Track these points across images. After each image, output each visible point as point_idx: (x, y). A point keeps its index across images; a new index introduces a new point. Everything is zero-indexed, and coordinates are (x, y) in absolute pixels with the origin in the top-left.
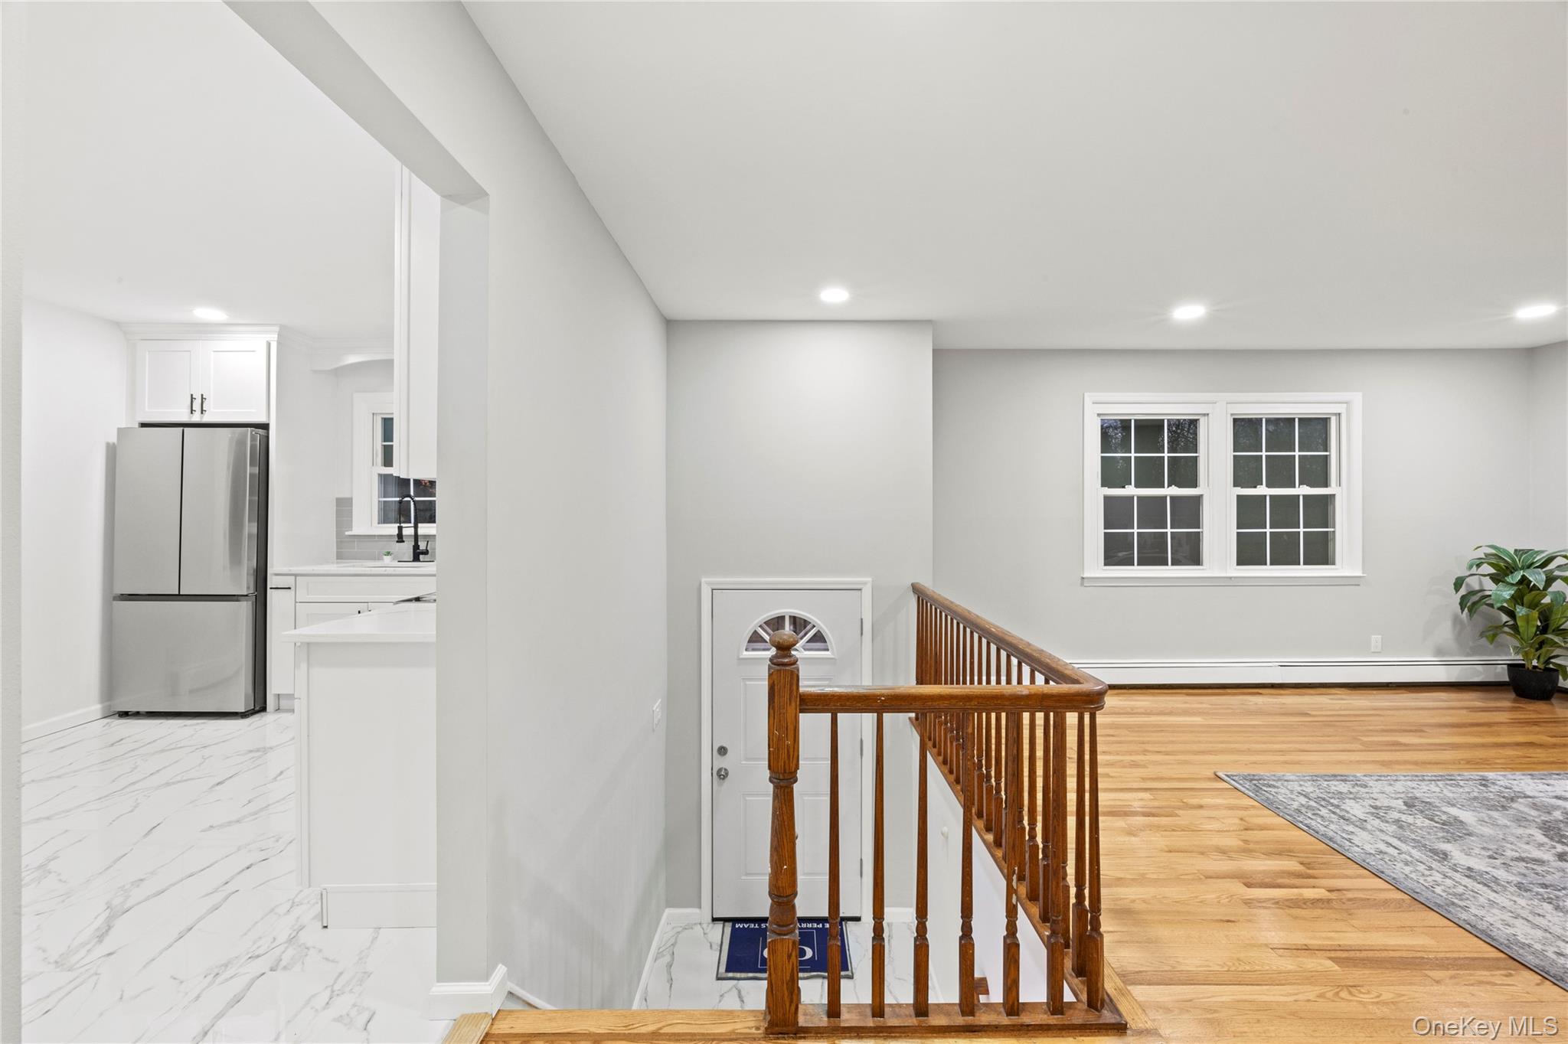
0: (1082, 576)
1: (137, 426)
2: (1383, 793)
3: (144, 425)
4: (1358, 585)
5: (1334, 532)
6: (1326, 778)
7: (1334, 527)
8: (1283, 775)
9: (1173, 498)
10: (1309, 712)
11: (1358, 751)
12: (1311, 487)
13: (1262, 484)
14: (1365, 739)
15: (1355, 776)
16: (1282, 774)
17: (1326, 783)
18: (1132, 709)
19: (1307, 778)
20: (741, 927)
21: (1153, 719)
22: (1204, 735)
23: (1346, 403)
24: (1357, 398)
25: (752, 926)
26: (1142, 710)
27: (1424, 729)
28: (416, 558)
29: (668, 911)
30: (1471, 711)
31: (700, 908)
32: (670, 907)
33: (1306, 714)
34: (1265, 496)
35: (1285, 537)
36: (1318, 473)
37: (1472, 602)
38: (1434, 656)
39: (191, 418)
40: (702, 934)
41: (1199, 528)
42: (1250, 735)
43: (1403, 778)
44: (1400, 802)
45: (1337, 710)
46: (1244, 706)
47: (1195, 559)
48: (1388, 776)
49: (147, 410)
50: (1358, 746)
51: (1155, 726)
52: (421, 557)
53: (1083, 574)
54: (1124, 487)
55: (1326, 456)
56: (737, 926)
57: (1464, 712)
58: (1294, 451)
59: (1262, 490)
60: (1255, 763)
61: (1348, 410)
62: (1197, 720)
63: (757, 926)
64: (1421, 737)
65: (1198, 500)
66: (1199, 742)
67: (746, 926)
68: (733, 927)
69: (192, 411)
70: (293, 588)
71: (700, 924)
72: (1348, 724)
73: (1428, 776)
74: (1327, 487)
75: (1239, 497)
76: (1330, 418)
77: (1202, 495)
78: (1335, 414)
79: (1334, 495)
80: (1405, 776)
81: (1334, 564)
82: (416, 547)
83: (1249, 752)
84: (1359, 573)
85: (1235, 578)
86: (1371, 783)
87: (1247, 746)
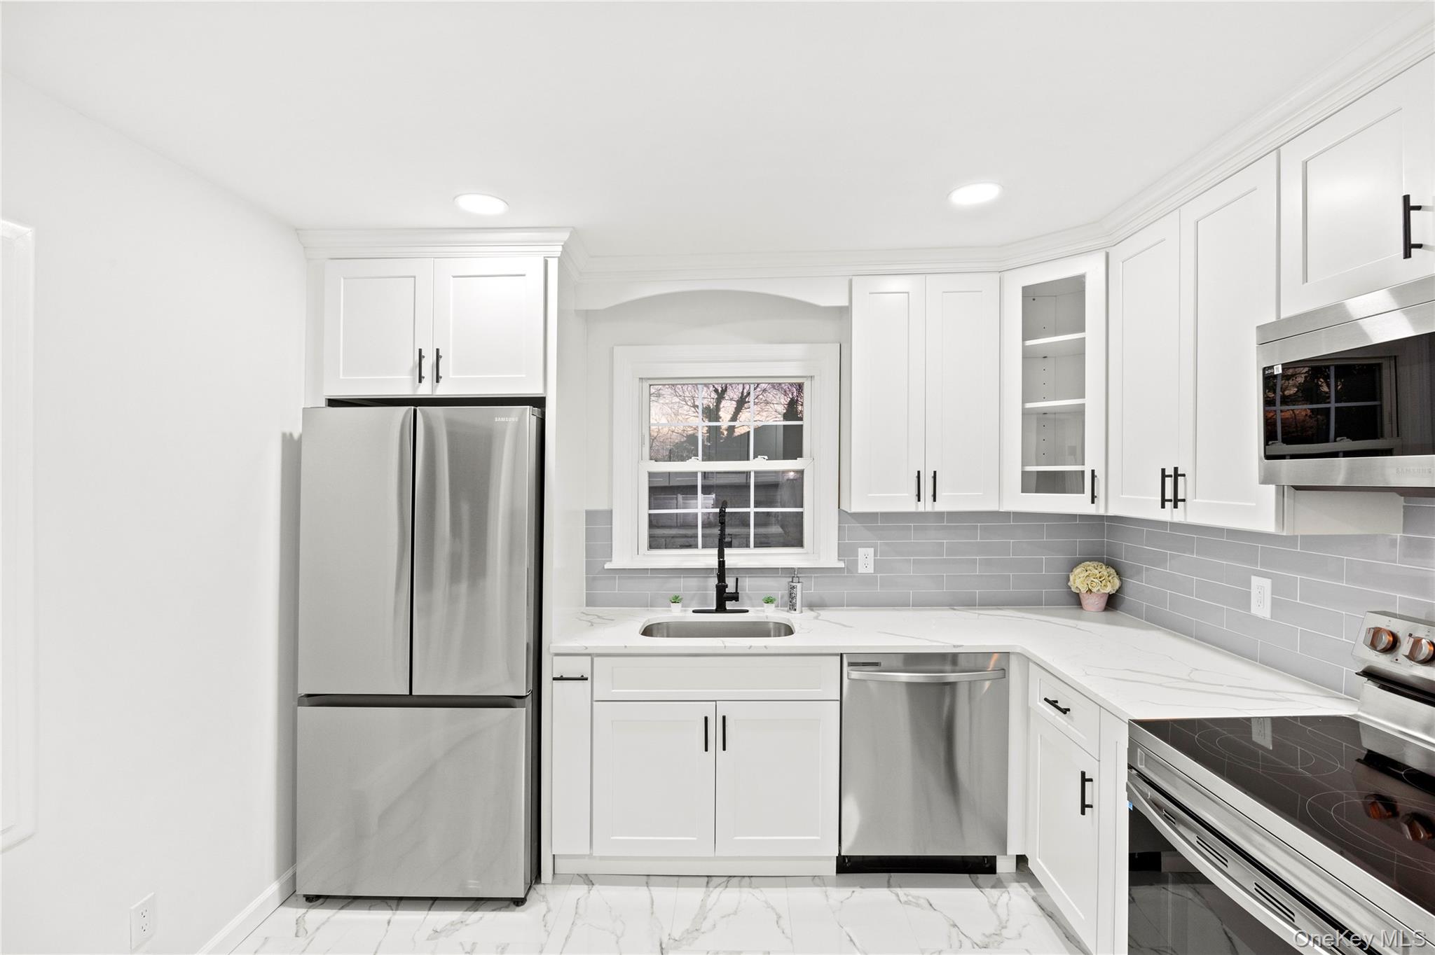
1: (323, 403)
3: (333, 403)
28: (721, 608)
39: (416, 389)
49: (341, 377)
52: (729, 605)
69: (421, 379)
70: (589, 679)
82: (721, 589)
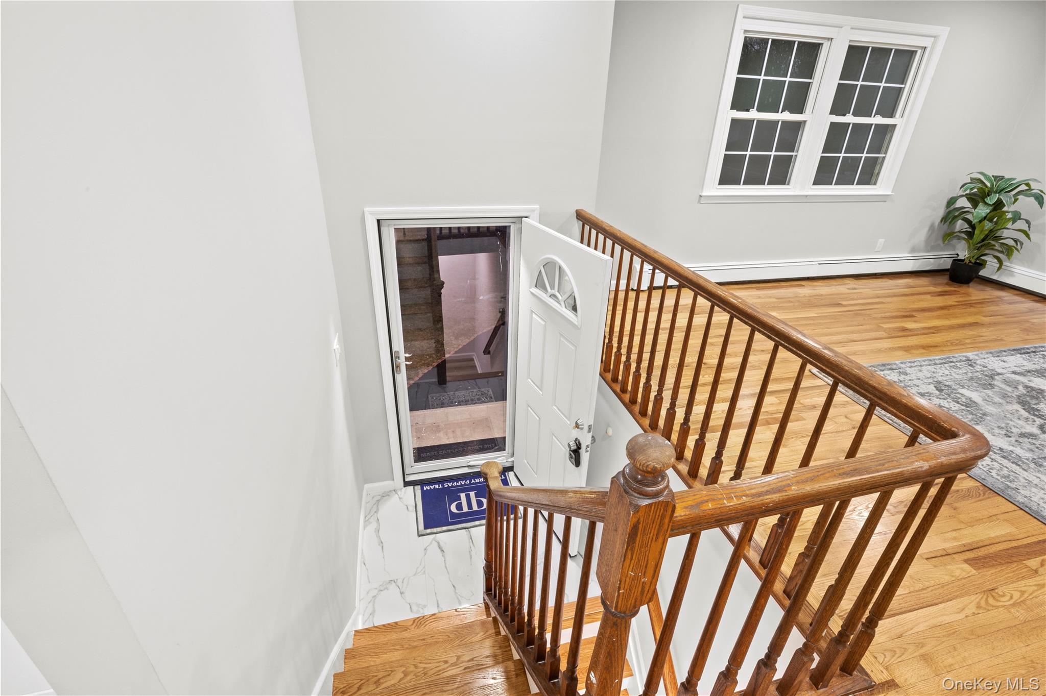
0: (700, 194)
2: (919, 379)
4: (885, 201)
7: (886, 153)
9: (783, 123)
10: (840, 302)
11: (885, 338)
12: (883, 117)
13: (849, 113)
14: (885, 326)
15: (895, 364)
20: (429, 488)
24: (944, 33)
25: (437, 486)
27: (914, 313)
29: (366, 486)
30: (935, 296)
31: (393, 480)
32: (367, 483)
33: (839, 305)
34: (849, 124)
35: (851, 160)
36: (891, 104)
38: (909, 253)
40: (398, 499)
41: (794, 152)
43: (923, 363)
44: (932, 387)
45: (856, 300)
47: (784, 180)
48: (914, 361)
53: (702, 192)
54: (747, 110)
55: (901, 88)
56: (425, 489)
57: (928, 297)
58: (882, 82)
59: (849, 118)
63: (441, 487)
64: (915, 321)
65: (800, 126)
67: (432, 487)
68: (422, 489)
71: (394, 490)
72: (868, 312)
73: (936, 359)
74: (892, 117)
75: (832, 123)
77: (805, 121)
79: (896, 124)
80: (924, 361)
81: (875, 184)
84: (889, 193)
85: (809, 195)
86: (908, 370)
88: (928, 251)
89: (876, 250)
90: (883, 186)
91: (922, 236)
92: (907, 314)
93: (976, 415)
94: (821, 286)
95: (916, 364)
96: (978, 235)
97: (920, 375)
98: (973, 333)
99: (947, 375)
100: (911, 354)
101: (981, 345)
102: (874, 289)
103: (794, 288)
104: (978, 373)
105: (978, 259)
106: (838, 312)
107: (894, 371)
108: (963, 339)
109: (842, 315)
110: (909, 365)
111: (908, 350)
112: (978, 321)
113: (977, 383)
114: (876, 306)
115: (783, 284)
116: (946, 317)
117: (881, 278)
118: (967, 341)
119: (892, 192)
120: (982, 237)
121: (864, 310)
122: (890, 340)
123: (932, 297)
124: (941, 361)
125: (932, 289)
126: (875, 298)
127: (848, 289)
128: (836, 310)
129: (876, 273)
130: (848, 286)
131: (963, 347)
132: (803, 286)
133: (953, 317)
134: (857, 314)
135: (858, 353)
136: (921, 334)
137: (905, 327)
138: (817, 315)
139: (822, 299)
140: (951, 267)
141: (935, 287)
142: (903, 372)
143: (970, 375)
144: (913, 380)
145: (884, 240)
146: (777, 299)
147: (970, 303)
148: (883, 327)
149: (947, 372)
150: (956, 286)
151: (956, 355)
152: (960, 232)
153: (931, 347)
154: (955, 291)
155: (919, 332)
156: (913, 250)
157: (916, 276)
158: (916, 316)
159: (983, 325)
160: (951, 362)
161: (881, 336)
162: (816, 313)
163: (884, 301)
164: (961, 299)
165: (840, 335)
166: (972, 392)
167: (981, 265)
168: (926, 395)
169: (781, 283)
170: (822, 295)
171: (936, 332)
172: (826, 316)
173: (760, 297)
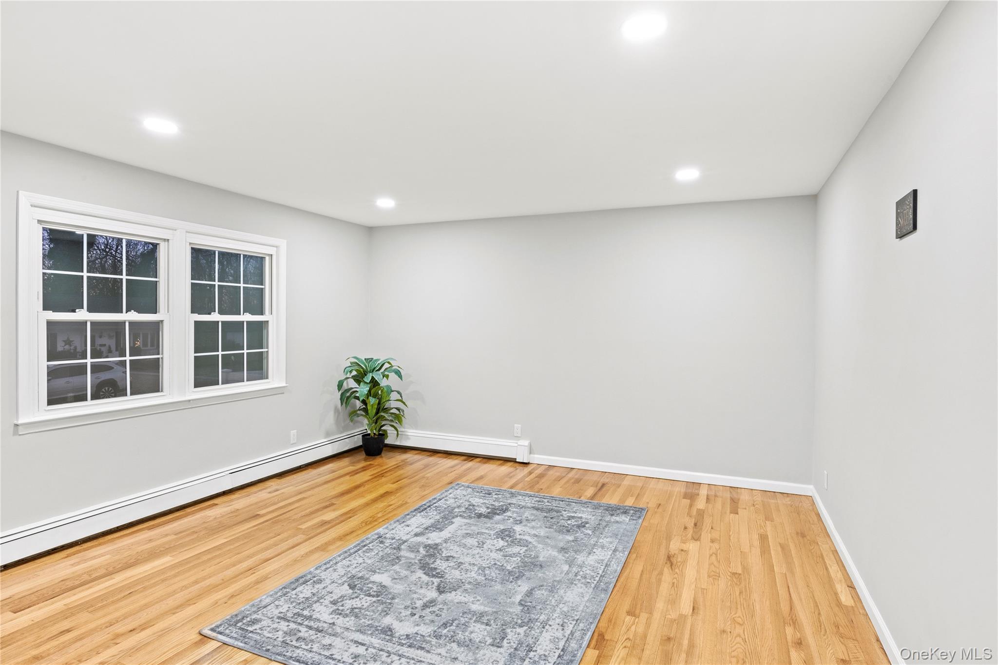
0: (15, 422)
2: (333, 583)
4: (283, 393)
5: (267, 352)
6: (293, 586)
7: (267, 348)
8: (261, 601)
9: (132, 324)
10: (258, 513)
12: (252, 315)
13: (215, 311)
14: (304, 527)
15: (310, 573)
16: (259, 599)
17: (294, 592)
18: (89, 573)
19: (279, 594)
21: (118, 579)
22: (178, 578)
23: (276, 247)
24: (283, 244)
26: (103, 571)
27: (334, 501)
33: (257, 516)
34: (218, 322)
35: (233, 358)
36: (256, 303)
37: (346, 397)
38: (325, 438)
41: (159, 354)
42: (218, 560)
43: (339, 559)
44: (346, 587)
45: (276, 504)
46: (206, 525)
47: (155, 387)
48: (330, 560)
50: (300, 537)
51: (121, 590)
53: (18, 420)
54: (74, 311)
55: (262, 288)
57: (347, 477)
58: (240, 283)
59: (215, 317)
60: (232, 596)
61: (277, 252)
62: (166, 561)
64: (334, 510)
65: (157, 325)
66: (174, 592)
72: (288, 515)
73: (351, 549)
74: (262, 315)
75: (196, 322)
76: (265, 257)
77: (162, 321)
78: (269, 255)
79: (268, 321)
80: (339, 556)
81: (267, 378)
83: (225, 583)
84: (284, 384)
85: (193, 400)
86: (323, 575)
87: (220, 576)
88: (341, 433)
89: (291, 443)
90: (276, 378)
91: (330, 419)
92: (327, 503)
93: (385, 603)
94: (239, 498)
95: (331, 563)
96: (372, 411)
97: (335, 576)
98: (385, 504)
99: (361, 564)
100: (328, 551)
101: (390, 515)
102: (297, 485)
103: (204, 511)
104: (388, 549)
105: (380, 430)
106: (255, 526)
107: (308, 583)
108: (376, 514)
109: (257, 529)
110: (325, 567)
111: (325, 549)
112: (388, 490)
113: (386, 561)
114: (297, 505)
115: (188, 510)
116: (361, 495)
117: (306, 470)
118: (379, 515)
119: (286, 384)
120: (375, 411)
121: (281, 515)
122: (307, 542)
123: (352, 477)
124: (356, 549)
125: (352, 468)
126: (296, 495)
127: (270, 493)
128: (251, 525)
129: (300, 466)
130: (269, 490)
131: (376, 523)
132: (217, 504)
133: (368, 493)
134: (275, 521)
135: (269, 576)
136: (339, 523)
137: (324, 520)
138: (226, 540)
139: (236, 516)
140: (363, 443)
141: (354, 466)
142: (317, 580)
143: (381, 554)
144: (327, 587)
145: (296, 431)
146: (175, 534)
147: (382, 474)
148: (301, 529)
149: (360, 560)
150: (371, 459)
151: (369, 536)
152: (359, 410)
153: (348, 535)
154: (371, 464)
155: (337, 522)
156: (328, 434)
157: (338, 458)
158: (335, 503)
159: (391, 492)
160: (365, 546)
161: (300, 541)
162: (225, 538)
163: (305, 496)
164: (375, 472)
165: (252, 558)
166: (382, 575)
167: (383, 435)
168: (339, 600)
169: (186, 510)
170: (238, 510)
171: (352, 515)
172: (238, 538)
173: (150, 541)
